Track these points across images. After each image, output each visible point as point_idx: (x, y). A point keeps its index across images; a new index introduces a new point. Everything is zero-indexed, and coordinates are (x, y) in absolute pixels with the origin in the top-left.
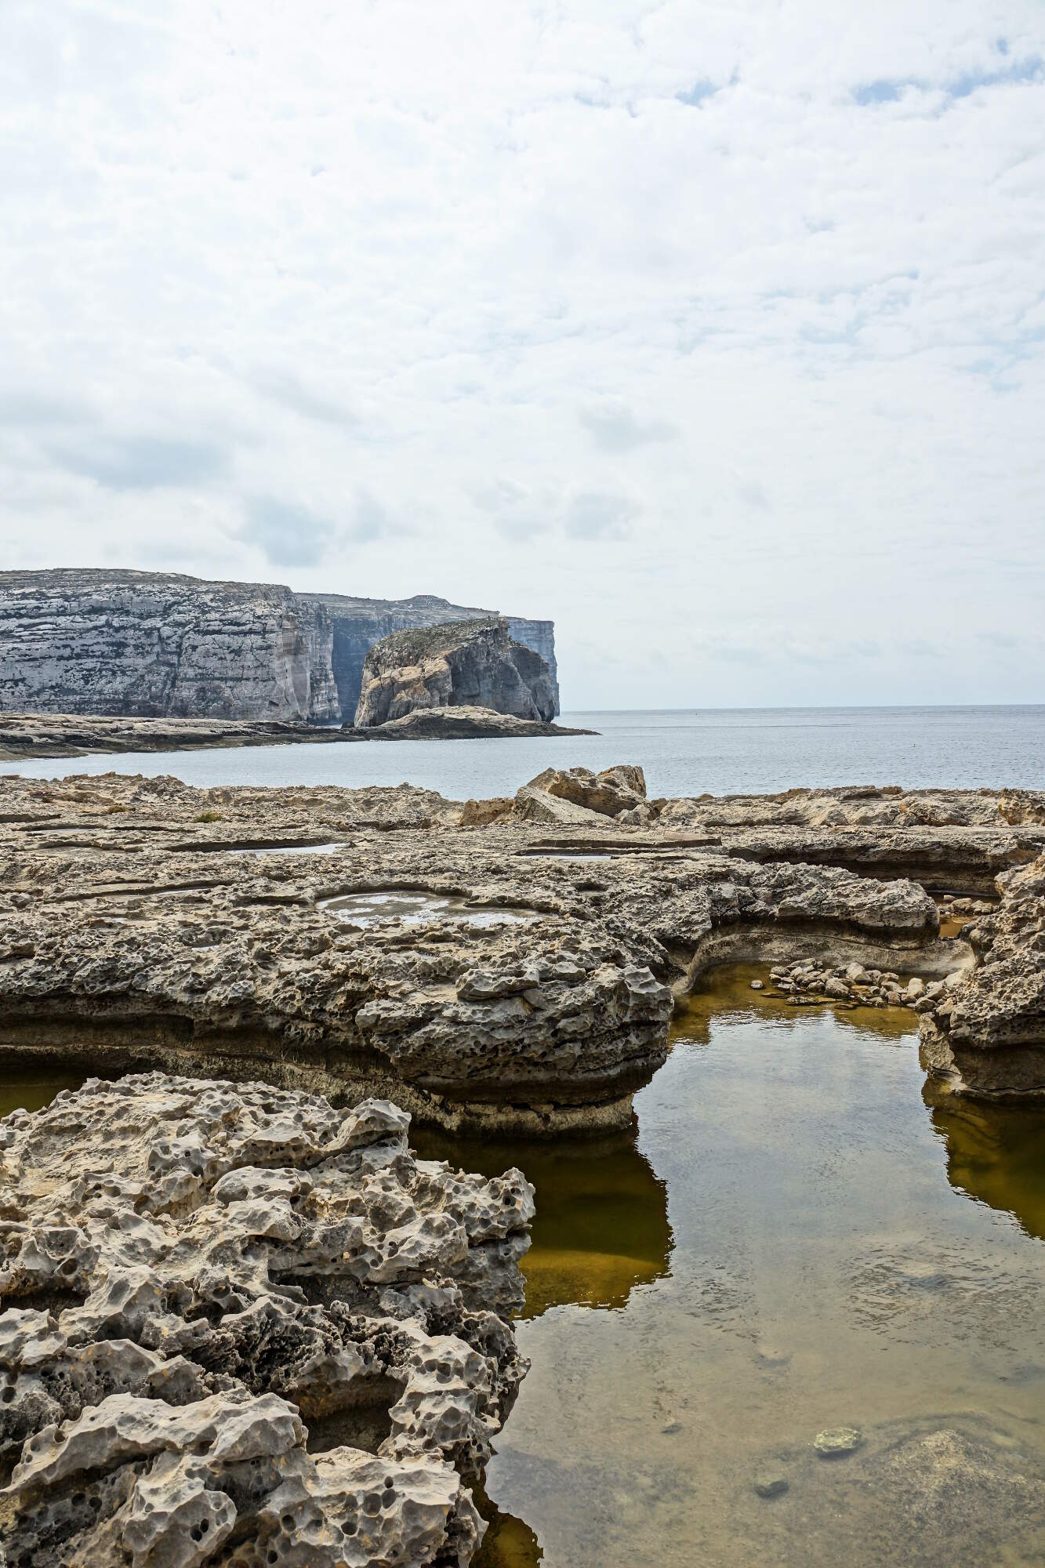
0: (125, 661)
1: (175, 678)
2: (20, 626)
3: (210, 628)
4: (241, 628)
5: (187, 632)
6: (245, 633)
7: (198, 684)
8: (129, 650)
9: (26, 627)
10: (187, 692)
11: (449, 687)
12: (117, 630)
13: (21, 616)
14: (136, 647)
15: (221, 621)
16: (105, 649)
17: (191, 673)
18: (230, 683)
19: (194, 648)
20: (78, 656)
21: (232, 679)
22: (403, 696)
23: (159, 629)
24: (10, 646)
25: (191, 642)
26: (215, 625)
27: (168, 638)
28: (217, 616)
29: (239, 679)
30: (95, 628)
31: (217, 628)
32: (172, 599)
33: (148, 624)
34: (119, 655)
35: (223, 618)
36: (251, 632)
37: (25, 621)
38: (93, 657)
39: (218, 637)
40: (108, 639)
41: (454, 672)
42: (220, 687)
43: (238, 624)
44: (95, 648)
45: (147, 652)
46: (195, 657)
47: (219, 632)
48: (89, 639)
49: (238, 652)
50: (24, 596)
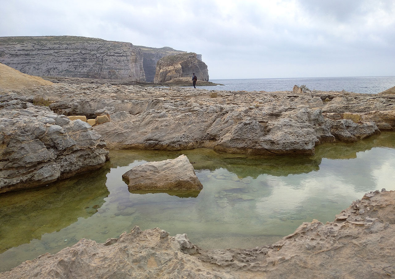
0: (87, 63)
1: (102, 68)
2: (55, 52)
3: (111, 54)
4: (120, 55)
5: (104, 56)
6: (121, 56)
7: (109, 70)
8: (87, 60)
9: (56, 53)
10: (105, 72)
11: (181, 72)
12: (84, 54)
13: (55, 49)
14: (90, 59)
15: (114, 52)
16: (80, 59)
17: (106, 67)
18: (117, 70)
19: (107, 60)
20: (73, 62)
21: (118, 69)
22: (169, 74)
23: (96, 54)
24: (52, 58)
25: (105, 58)
26: (112, 54)
27: (99, 57)
28: (113, 51)
29: (120, 69)
30: (77, 53)
31: (113, 54)
32: (99, 46)
33: (93, 53)
34: (85, 62)
35: (114, 51)
36: (123, 56)
37: (56, 51)
38: (77, 62)
39: (113, 57)
40: (81, 57)
41: (182, 68)
42: (114, 71)
43: (119, 54)
44: (77, 59)
45: (93, 61)
46: (107, 62)
47: (114, 56)
48: (75, 56)
49: (119, 61)
50: (55, 44)
